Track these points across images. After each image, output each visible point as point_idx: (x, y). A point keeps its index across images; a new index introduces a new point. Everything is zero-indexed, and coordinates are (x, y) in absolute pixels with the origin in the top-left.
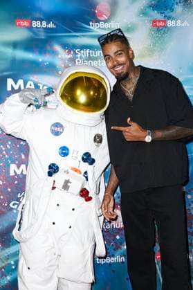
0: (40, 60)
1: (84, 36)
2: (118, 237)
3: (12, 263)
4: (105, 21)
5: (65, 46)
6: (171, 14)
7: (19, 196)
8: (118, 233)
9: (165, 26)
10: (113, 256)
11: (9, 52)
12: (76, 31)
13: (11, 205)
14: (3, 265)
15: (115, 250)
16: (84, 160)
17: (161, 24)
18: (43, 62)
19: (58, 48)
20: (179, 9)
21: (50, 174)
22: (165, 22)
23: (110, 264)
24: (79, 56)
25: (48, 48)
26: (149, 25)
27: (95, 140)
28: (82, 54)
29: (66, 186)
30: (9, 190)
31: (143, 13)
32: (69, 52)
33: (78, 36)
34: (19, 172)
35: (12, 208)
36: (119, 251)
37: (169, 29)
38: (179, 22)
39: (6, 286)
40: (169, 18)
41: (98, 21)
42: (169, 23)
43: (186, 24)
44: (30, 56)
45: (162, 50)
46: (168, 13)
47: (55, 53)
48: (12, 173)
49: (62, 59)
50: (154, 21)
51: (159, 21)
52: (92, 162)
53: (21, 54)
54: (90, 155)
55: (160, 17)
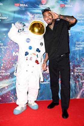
0: (23, 17)
1: (37, 9)
2: (47, 76)
3: (14, 83)
4: (45, 4)
5: (31, 13)
6: (67, 2)
7: (16, 62)
8: (47, 75)
10: (46, 82)
11: (12, 14)
13: (13, 65)
14: (11, 83)
15: (46, 80)
16: (37, 51)
17: (63, 6)
18: (24, 18)
19: (29, 13)
20: (69, 1)
21: (26, 55)
23: (45, 84)
24: (36, 16)
25: (26, 13)
26: (59, 6)
27: (40, 44)
28: (37, 16)
29: (31, 59)
30: (13, 60)
31: (57, 2)
32: (33, 15)
33: (35, 9)
34: (16, 55)
35: (14, 66)
36: (48, 80)
37: (66, 7)
38: (69, 5)
39: (13, 89)
40: (66, 4)
41: (42, 4)
42: (66, 6)
43: (71, 6)
44: (19, 16)
46: (65, 2)
47: (28, 15)
48: (14, 55)
49: (30, 17)
50: (61, 5)
51: (63, 5)
52: (40, 51)
53: (17, 15)
54: (39, 49)
55: (63, 3)
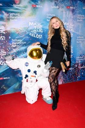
1: (12, 9)
4: (18, 4)
5: (6, 12)
6: (37, 3)
9: (36, 7)
12: (9, 7)
19: (4, 12)
20: (39, 2)
22: (36, 5)
24: (10, 15)
26: (31, 6)
31: (29, 2)
32: (7, 14)
33: (10, 9)
37: (37, 8)
38: (40, 6)
40: (37, 4)
41: (16, 4)
43: (41, 7)
45: (35, 14)
47: (3, 14)
49: (5, 16)
55: (34, 4)
